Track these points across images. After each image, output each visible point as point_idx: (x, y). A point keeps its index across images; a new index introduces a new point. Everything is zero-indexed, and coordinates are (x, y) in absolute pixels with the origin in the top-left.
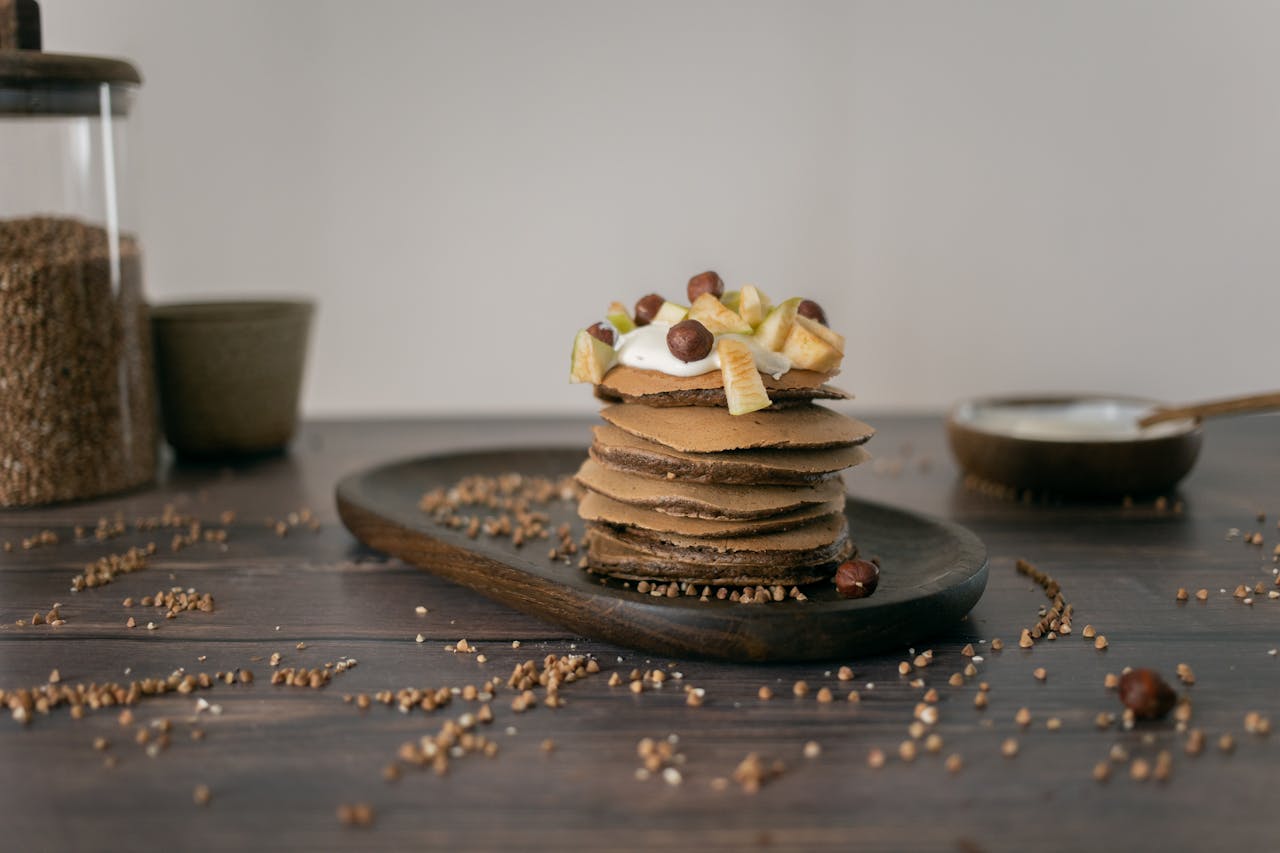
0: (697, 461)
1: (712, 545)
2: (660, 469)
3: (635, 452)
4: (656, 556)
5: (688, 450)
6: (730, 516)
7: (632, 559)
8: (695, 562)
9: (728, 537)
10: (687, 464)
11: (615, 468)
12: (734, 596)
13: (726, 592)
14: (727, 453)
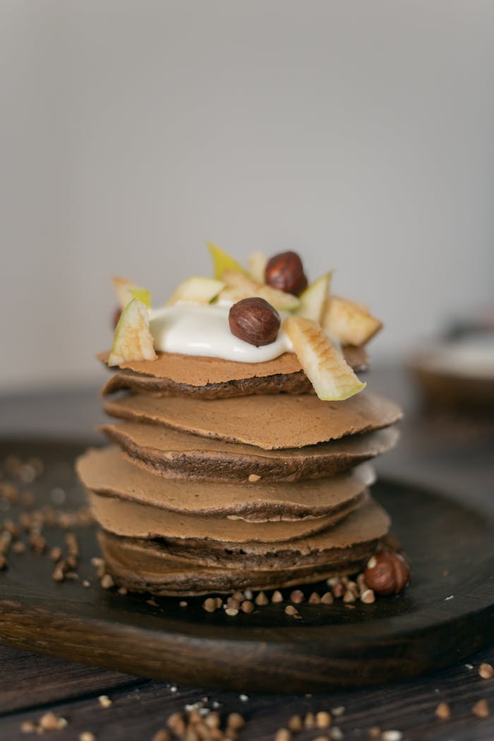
0: (287, 459)
1: (294, 548)
2: (241, 473)
3: (212, 456)
4: (226, 569)
5: (277, 447)
6: (318, 514)
7: (190, 575)
8: (273, 569)
9: (313, 536)
10: (279, 465)
11: (179, 476)
12: (314, 598)
13: (302, 595)
14: (320, 446)
